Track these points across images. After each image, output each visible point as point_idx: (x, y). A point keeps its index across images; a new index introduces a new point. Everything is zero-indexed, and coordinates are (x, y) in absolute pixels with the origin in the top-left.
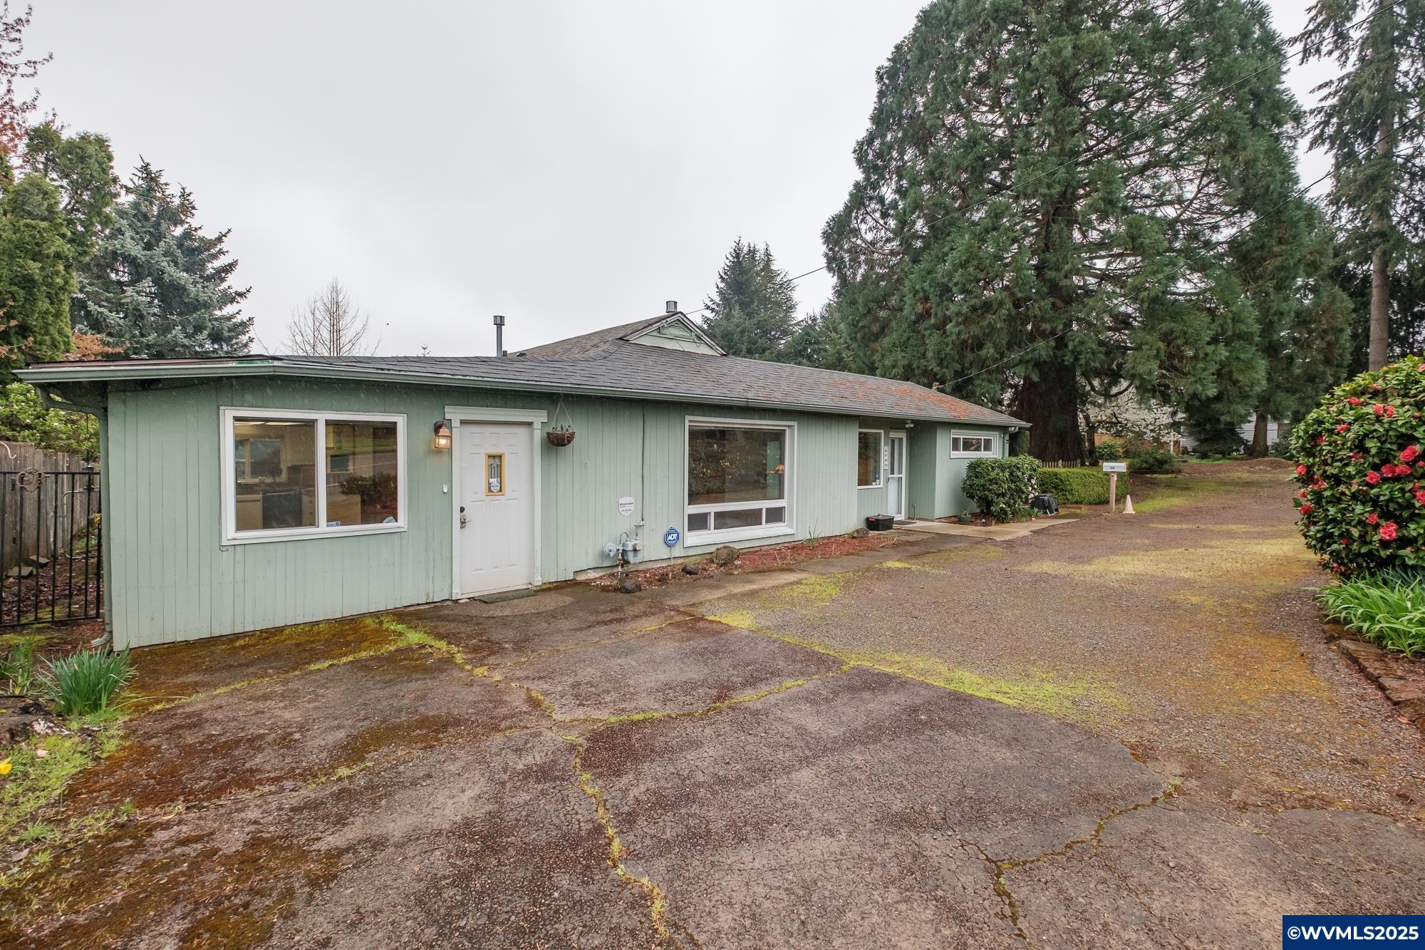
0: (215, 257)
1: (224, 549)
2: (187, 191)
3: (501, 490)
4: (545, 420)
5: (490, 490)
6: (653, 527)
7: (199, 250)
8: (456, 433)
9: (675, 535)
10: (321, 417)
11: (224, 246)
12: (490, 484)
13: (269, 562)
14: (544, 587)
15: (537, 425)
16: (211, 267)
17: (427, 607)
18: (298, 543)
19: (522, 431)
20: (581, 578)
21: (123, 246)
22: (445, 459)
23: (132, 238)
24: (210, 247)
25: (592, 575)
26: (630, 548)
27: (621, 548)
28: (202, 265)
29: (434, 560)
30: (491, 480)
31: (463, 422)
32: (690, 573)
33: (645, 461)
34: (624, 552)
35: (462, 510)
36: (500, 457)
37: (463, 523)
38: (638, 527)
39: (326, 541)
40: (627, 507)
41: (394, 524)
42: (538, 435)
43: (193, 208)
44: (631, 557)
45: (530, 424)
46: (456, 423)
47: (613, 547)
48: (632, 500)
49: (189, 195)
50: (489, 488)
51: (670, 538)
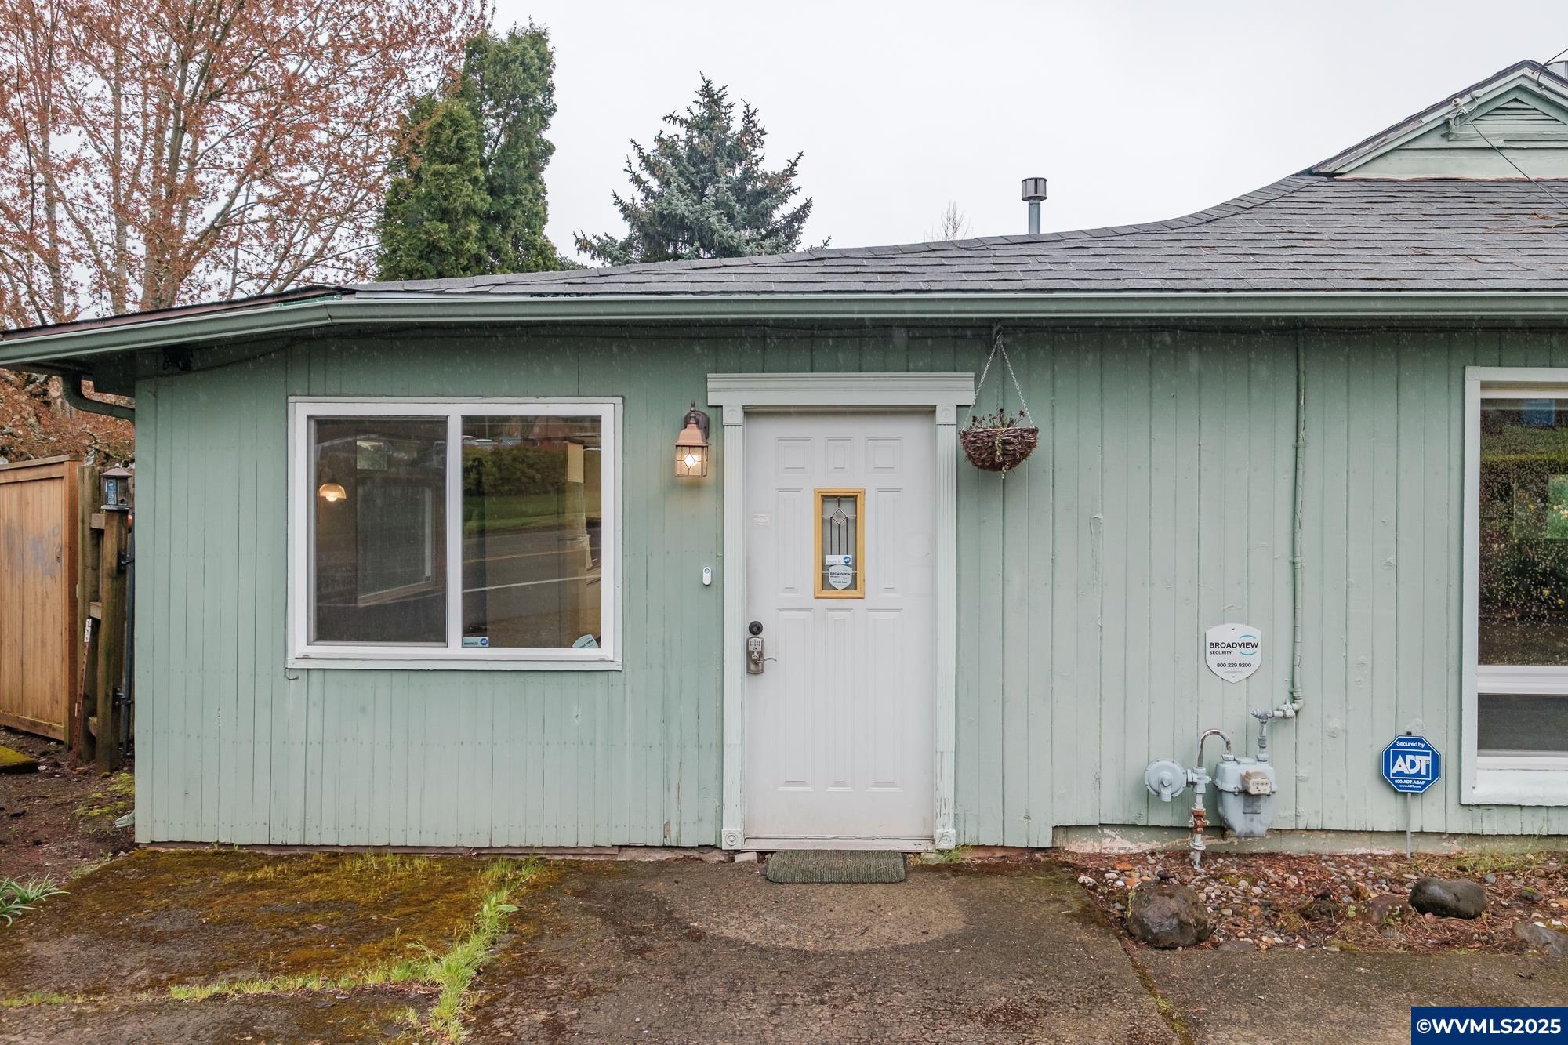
0: (783, 200)
1: (292, 675)
2: (752, 110)
3: (854, 585)
4: (969, 398)
5: (825, 583)
6: (1336, 723)
7: (762, 194)
8: (733, 439)
9: (1423, 762)
10: (455, 411)
11: (794, 182)
12: (825, 567)
13: (363, 710)
14: (968, 857)
15: (946, 414)
16: (778, 215)
17: (665, 856)
18: (413, 676)
19: (910, 430)
20: (1082, 846)
21: (669, 204)
22: (707, 502)
23: (681, 191)
24: (779, 185)
25: (1116, 844)
26: (1230, 783)
27: (1203, 780)
28: (767, 213)
29: (681, 747)
30: (830, 559)
31: (750, 413)
32: (1440, 909)
33: (1307, 517)
34: (1215, 794)
35: (755, 629)
36: (853, 498)
37: (755, 663)
38: (1271, 721)
39: (463, 675)
40: (1237, 655)
41: (592, 652)
42: (948, 440)
43: (763, 133)
44: (1234, 812)
45: (929, 411)
46: (732, 416)
47: (1172, 774)
48: (1256, 634)
49: (753, 114)
50: (825, 578)
51: (1401, 765)
